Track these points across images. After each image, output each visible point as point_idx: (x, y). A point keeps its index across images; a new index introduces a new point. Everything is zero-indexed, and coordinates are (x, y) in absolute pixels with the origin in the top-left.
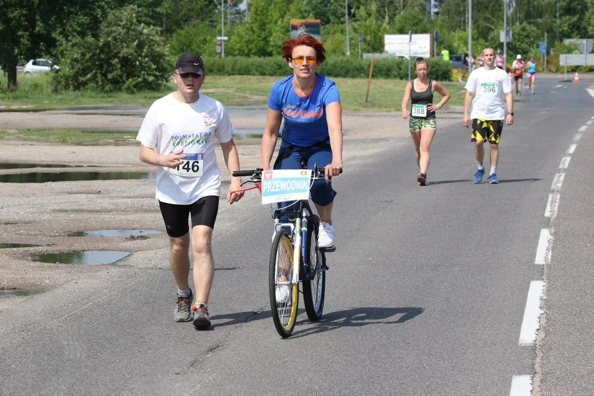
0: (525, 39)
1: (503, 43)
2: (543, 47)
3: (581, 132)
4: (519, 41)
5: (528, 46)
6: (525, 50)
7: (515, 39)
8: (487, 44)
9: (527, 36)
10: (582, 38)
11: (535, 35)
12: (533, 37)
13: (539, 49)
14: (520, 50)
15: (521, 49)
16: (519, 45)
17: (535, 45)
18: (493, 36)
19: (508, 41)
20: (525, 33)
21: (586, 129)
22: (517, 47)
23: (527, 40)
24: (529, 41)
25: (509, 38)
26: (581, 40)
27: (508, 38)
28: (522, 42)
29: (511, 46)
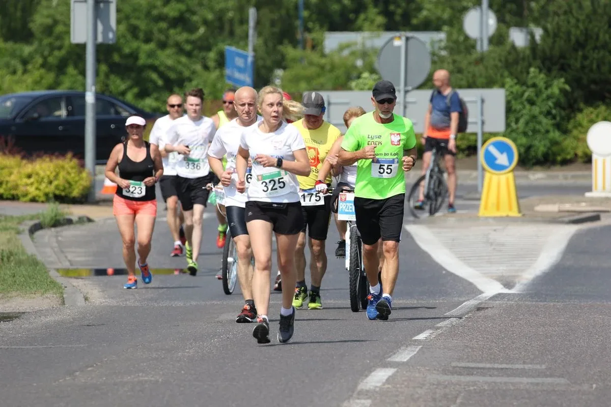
0: (172, 32)
1: (82, 47)
2: (239, 62)
3: (367, 394)
4: (148, 40)
5: (184, 59)
6: (172, 76)
7: (134, 31)
8: (27, 50)
9: (181, 22)
10: (390, 26)
11: (210, 16)
12: (205, 22)
13: (227, 71)
14: (154, 76)
15: (154, 68)
16: (151, 55)
17: (212, 55)
18: (49, 21)
19: (100, 39)
20: (172, 10)
21: (388, 381)
22: (143, 60)
23: (178, 36)
24: (188, 41)
25: (107, 28)
26: (388, 35)
27: (100, 27)
28: (163, 45)
29: (116, 58)
